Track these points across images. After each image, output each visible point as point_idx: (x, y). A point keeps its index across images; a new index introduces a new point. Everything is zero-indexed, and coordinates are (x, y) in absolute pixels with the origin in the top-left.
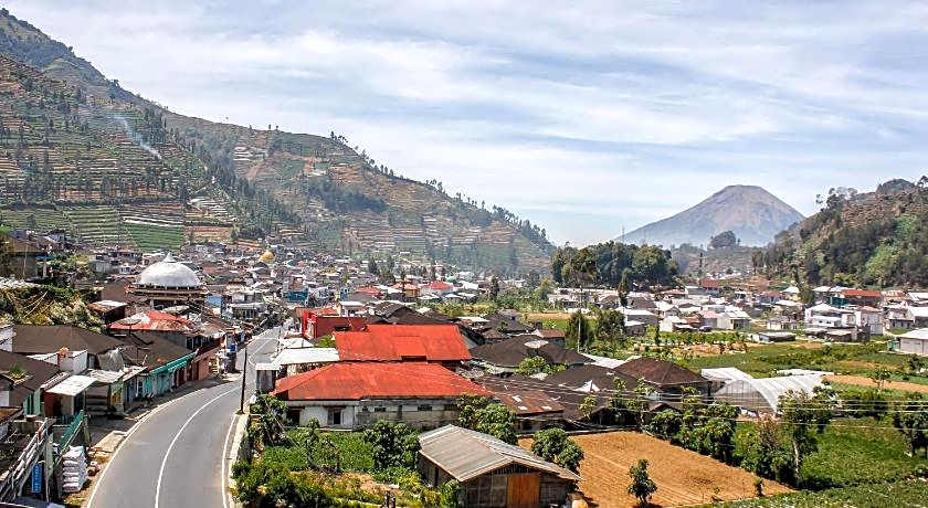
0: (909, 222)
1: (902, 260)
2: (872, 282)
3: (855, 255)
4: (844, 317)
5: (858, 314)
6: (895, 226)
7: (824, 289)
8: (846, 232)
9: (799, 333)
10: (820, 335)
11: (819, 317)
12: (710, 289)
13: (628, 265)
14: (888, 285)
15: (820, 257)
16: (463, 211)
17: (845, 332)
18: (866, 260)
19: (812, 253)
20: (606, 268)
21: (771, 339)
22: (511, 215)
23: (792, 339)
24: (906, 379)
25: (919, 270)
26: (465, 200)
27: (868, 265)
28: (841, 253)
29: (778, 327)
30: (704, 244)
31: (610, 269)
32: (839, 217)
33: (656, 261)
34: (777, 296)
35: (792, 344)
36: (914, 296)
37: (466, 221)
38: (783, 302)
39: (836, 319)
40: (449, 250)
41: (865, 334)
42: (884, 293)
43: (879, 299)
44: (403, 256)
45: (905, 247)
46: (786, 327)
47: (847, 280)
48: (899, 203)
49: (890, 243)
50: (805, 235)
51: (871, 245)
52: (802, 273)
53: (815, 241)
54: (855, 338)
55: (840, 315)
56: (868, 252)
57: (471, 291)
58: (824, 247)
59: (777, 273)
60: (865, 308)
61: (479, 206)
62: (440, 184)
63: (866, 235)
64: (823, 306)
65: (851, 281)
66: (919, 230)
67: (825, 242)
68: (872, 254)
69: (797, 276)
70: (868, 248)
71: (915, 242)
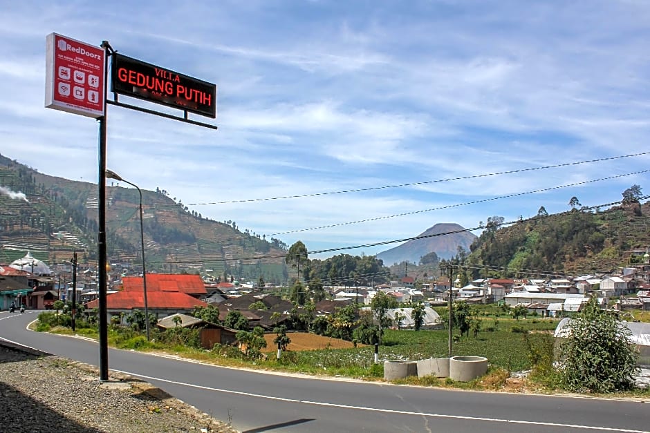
0: (534, 236)
1: (529, 261)
2: (511, 276)
3: (501, 259)
4: (481, 291)
5: (490, 289)
6: (525, 240)
7: (480, 281)
8: (496, 245)
12: (408, 283)
13: (353, 268)
15: (480, 263)
16: (250, 241)
17: (479, 299)
18: (508, 262)
19: (475, 261)
20: (339, 271)
21: (431, 305)
22: (284, 244)
25: (539, 266)
26: (252, 235)
27: (509, 265)
28: (493, 258)
29: (441, 300)
30: (417, 262)
31: (341, 272)
32: (493, 235)
33: (370, 265)
34: (448, 285)
36: (533, 281)
37: (253, 249)
39: (475, 292)
40: (241, 269)
41: (491, 299)
42: (515, 280)
43: (511, 284)
44: (208, 272)
45: (532, 253)
46: (446, 300)
47: (496, 275)
48: (529, 225)
49: (523, 250)
50: (473, 248)
51: (512, 252)
53: (479, 251)
54: (484, 302)
55: (479, 291)
56: (510, 256)
57: (248, 289)
58: (483, 256)
60: (494, 285)
61: (262, 238)
62: (234, 223)
63: (508, 246)
64: (470, 287)
65: (499, 275)
66: (540, 241)
67: (483, 252)
68: (512, 258)
69: (465, 274)
70: (509, 254)
71: (538, 249)
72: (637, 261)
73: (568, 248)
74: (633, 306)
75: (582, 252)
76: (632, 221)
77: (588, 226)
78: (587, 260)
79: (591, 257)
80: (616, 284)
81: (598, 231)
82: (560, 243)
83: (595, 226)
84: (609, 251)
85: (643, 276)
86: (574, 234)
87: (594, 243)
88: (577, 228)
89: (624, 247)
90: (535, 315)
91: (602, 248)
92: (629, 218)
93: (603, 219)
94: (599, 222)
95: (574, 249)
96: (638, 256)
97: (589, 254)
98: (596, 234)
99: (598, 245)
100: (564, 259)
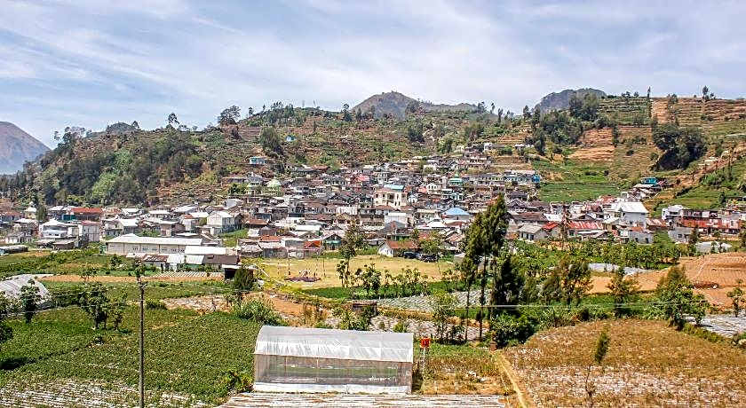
0: (124, 155)
1: (117, 185)
2: (96, 202)
3: (83, 181)
4: (70, 230)
5: (80, 227)
6: (113, 158)
7: (58, 208)
8: (77, 163)
9: (32, 246)
10: (49, 245)
11: (50, 231)
14: (108, 204)
15: (56, 183)
17: (70, 242)
18: (92, 184)
19: (50, 179)
21: (6, 251)
23: (25, 250)
24: (108, 273)
25: (130, 191)
27: (93, 188)
28: (72, 179)
29: (15, 241)
32: (72, 150)
34: (17, 215)
35: (24, 254)
36: (126, 211)
38: (22, 220)
39: (62, 232)
41: (84, 242)
42: (104, 210)
43: (100, 215)
45: (121, 174)
46: (22, 240)
47: (77, 201)
48: (117, 141)
49: (110, 171)
50: (45, 164)
51: (96, 173)
52: (40, 195)
53: (53, 170)
54: (76, 245)
55: (66, 228)
56: (94, 178)
58: (59, 175)
59: (20, 197)
60: (86, 222)
63: (92, 165)
64: (53, 222)
65: (80, 201)
66: (131, 161)
67: (60, 170)
68: (97, 179)
69: (36, 198)
70: (95, 176)
71: (128, 171)
72: (238, 191)
73: (163, 171)
74: (253, 253)
75: (178, 176)
76: (230, 144)
77: (186, 148)
78: (185, 186)
79: (187, 182)
80: (224, 219)
81: (195, 152)
82: (154, 165)
83: (193, 148)
84: (208, 175)
85: (248, 209)
86: (170, 155)
87: (191, 166)
88: (173, 149)
89: (223, 173)
90: (154, 270)
91: (200, 172)
92: (228, 141)
93: (201, 140)
94: (197, 143)
95: (170, 172)
96: (239, 185)
97: (186, 179)
98: (194, 156)
99: (197, 169)
100: (158, 183)
